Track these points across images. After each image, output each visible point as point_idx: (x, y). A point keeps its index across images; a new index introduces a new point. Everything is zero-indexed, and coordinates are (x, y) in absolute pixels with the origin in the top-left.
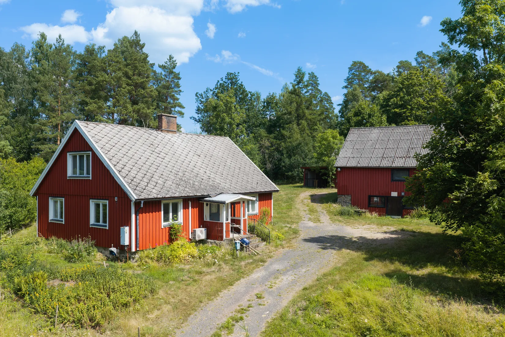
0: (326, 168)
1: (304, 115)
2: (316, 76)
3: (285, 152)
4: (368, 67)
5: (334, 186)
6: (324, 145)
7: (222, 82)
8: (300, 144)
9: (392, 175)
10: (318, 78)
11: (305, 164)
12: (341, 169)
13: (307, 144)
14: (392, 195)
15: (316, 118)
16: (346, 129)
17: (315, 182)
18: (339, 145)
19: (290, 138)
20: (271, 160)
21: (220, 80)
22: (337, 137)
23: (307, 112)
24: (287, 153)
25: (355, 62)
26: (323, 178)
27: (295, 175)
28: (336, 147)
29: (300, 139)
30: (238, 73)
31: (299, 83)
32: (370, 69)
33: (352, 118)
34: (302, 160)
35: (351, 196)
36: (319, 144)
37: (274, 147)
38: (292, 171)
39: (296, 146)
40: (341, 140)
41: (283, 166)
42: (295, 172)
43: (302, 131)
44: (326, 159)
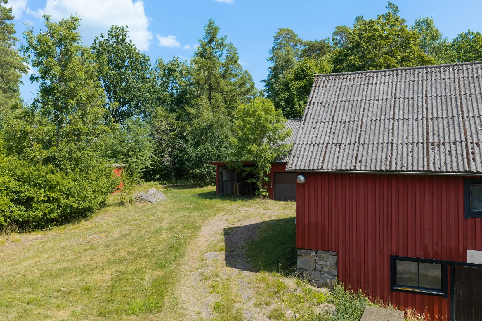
0: (253, 164)
1: (218, 85)
2: (235, 49)
3: (189, 138)
4: (297, 36)
5: (267, 194)
6: (249, 124)
7: (102, 39)
8: (212, 125)
9: (467, 195)
10: (237, 51)
11: (219, 156)
12: (305, 178)
13: (222, 127)
14: (470, 260)
15: (235, 89)
16: (283, 100)
17: (235, 186)
18: (275, 125)
19: (196, 117)
20: (172, 150)
21: (100, 36)
22: (271, 110)
23: (222, 82)
24: (193, 140)
25: (281, 30)
26: (249, 181)
27: (205, 172)
28: (271, 127)
29: (212, 118)
30: (127, 26)
31: (210, 41)
32: (300, 39)
33: (291, 83)
34: (215, 150)
35: (337, 255)
36: (241, 123)
37: (176, 132)
38: (199, 168)
39: (206, 129)
40: (278, 116)
41: (186, 160)
42: (205, 169)
43: (215, 108)
44: (254, 148)
